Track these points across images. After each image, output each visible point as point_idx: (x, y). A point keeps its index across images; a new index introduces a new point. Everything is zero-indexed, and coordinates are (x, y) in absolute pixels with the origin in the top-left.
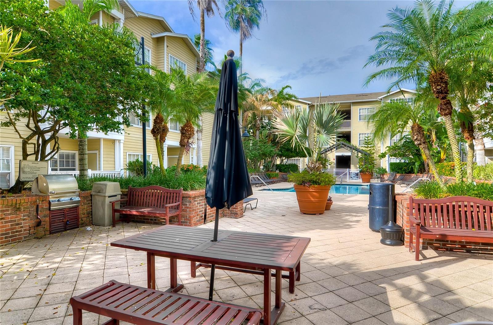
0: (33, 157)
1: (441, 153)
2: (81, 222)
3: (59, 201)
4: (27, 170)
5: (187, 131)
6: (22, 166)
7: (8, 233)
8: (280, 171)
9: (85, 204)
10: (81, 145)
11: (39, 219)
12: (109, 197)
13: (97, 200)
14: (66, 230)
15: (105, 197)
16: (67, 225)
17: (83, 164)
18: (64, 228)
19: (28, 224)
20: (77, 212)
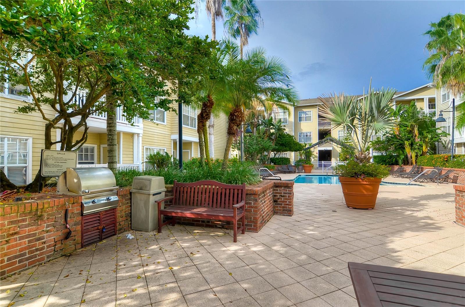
0: (58, 146)
1: (423, 147)
2: (118, 227)
3: (93, 202)
4: (50, 162)
5: (237, 116)
6: (44, 157)
7: (24, 254)
8: (274, 164)
9: (123, 204)
10: (110, 135)
11: (69, 228)
12: (154, 195)
13: (138, 198)
14: (101, 239)
15: (150, 195)
16: (103, 233)
17: (112, 156)
18: (99, 238)
19: (53, 238)
20: (114, 215)
